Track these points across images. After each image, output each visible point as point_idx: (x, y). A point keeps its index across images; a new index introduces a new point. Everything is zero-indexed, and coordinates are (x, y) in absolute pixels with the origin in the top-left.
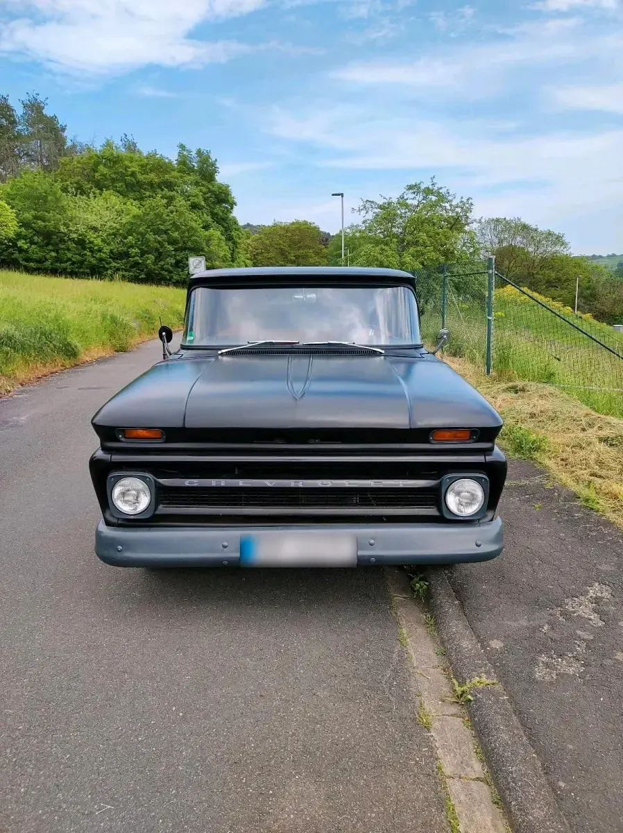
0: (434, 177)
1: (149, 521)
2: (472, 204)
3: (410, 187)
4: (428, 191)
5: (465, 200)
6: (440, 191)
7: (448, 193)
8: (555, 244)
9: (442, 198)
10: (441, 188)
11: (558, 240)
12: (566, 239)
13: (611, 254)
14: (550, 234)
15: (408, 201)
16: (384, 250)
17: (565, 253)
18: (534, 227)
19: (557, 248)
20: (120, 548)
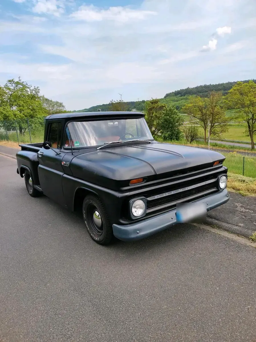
0: (20, 77)
1: (146, 216)
2: (39, 89)
3: (10, 81)
4: (17, 83)
5: (36, 88)
6: (23, 83)
7: (27, 84)
8: (60, 107)
9: (25, 87)
10: (24, 82)
11: (61, 105)
12: (64, 104)
13: (74, 110)
14: (57, 102)
15: (9, 87)
16: (4, 109)
17: (64, 110)
18: (50, 100)
19: (61, 108)
20: (138, 232)
